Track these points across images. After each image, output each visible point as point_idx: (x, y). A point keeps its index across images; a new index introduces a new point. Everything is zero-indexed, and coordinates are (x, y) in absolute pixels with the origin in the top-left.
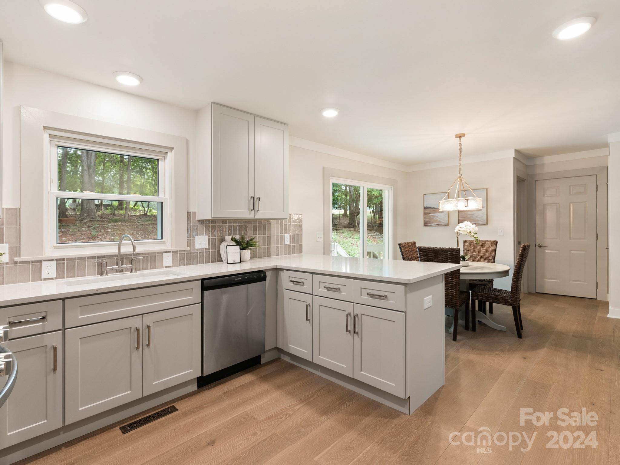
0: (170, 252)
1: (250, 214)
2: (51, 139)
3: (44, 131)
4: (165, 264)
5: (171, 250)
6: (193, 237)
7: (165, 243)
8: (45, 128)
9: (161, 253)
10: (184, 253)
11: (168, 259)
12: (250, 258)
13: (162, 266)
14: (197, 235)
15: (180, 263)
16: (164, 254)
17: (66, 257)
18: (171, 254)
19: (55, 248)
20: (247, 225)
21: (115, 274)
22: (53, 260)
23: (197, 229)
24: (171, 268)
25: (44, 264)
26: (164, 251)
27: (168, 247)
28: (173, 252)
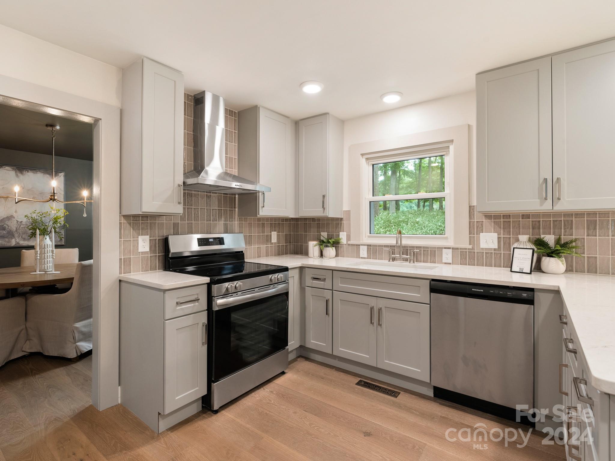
0: (450, 248)
1: (541, 205)
2: (368, 161)
3: (362, 157)
4: (444, 260)
5: (451, 247)
6: (477, 234)
7: (447, 239)
8: (362, 155)
9: (441, 249)
10: (466, 252)
11: (447, 256)
12: (565, 271)
13: (441, 262)
14: (483, 232)
15: (460, 262)
16: (444, 250)
17: (372, 244)
18: (451, 250)
19: (369, 237)
20: (572, 221)
21: (402, 262)
22: (365, 245)
23: (482, 225)
24: (450, 265)
25: (361, 247)
26: (444, 247)
27: (451, 244)
28: (453, 248)
